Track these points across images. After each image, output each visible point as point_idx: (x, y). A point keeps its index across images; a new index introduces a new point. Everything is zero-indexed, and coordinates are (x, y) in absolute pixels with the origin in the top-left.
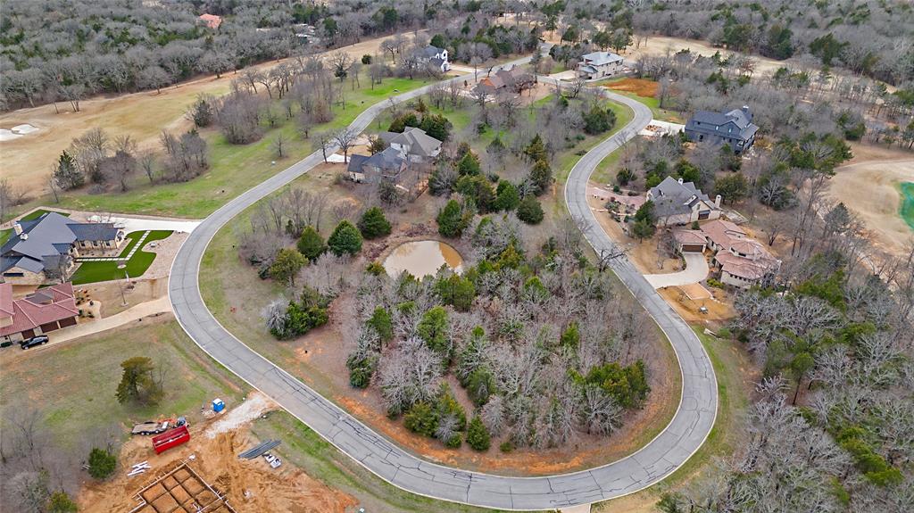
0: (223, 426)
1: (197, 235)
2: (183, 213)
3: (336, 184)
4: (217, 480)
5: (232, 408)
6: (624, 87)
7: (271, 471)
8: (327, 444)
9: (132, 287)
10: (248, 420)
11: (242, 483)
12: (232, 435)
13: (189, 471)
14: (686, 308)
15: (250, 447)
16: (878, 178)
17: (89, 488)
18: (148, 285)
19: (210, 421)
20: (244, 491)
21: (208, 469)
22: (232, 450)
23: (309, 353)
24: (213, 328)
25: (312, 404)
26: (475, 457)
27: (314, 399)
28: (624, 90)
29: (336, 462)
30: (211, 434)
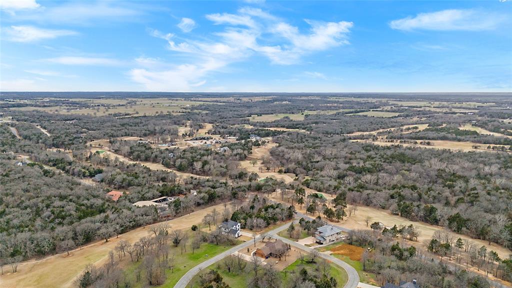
6: (342, 252)
28: (342, 254)
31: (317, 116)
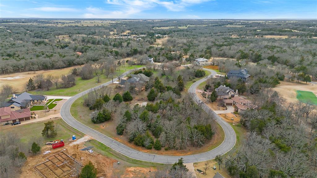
0: (75, 143)
1: (70, 100)
2: (67, 95)
3: (116, 88)
4: (72, 155)
5: (78, 139)
7: (90, 154)
8: (109, 148)
9: (49, 111)
10: (83, 142)
11: (80, 156)
12: (78, 145)
13: (63, 153)
14: (227, 119)
15: (83, 148)
16: (290, 90)
17: (30, 157)
18: (54, 111)
19: (71, 142)
20: (81, 158)
21: (70, 153)
22: (78, 148)
23: (104, 127)
24: (74, 121)
25: (104, 138)
26: (157, 152)
27: (105, 137)
29: (111, 152)
30: (71, 145)
31: (195, 27)
